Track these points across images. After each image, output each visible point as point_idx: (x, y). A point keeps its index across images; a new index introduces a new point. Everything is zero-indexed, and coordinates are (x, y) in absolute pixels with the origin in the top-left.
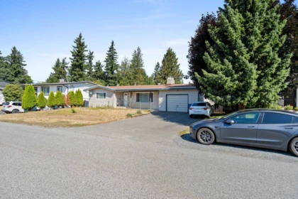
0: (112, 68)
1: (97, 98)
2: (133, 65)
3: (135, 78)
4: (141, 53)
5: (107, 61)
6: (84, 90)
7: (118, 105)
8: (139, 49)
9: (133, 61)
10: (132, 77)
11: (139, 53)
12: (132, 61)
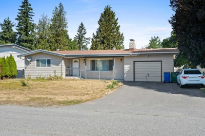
0: (26, 27)
1: (38, 65)
2: (54, 25)
3: (56, 41)
4: (64, 10)
5: (19, 18)
6: (18, 56)
7: (67, 75)
8: (61, 5)
9: (54, 20)
10: (53, 40)
11: (61, 11)
12: (52, 20)
